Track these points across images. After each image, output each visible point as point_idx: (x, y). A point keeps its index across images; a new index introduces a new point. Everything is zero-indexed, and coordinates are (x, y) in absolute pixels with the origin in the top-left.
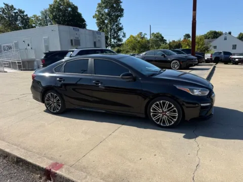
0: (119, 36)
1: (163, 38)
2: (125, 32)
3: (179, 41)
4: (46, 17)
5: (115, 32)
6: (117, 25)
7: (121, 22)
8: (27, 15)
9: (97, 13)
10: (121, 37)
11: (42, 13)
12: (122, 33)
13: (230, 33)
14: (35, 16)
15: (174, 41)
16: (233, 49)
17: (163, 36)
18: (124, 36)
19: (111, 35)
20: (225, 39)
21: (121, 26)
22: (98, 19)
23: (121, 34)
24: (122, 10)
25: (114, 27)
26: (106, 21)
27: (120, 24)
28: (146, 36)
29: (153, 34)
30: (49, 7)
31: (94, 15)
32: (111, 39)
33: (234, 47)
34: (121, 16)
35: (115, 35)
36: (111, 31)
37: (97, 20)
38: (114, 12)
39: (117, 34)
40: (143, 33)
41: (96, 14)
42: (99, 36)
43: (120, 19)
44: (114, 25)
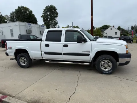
0: (56, 27)
2: (59, 25)
4: (13, 16)
5: (54, 25)
6: (54, 22)
7: (57, 20)
8: (2, 15)
9: (43, 14)
11: (11, 14)
12: (58, 26)
13: (114, 27)
14: (6, 15)
16: (115, 34)
19: (51, 27)
20: (111, 29)
21: (57, 22)
24: (57, 14)
26: (48, 19)
27: (56, 21)
30: (15, 10)
31: (42, 15)
34: (57, 16)
35: (54, 27)
36: (51, 25)
37: (43, 18)
38: (53, 14)
40: (70, 26)
43: (56, 19)
44: (53, 21)
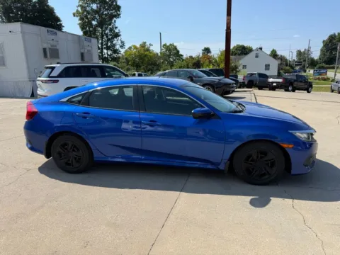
0: (114, 45)
1: (178, 52)
2: (123, 40)
3: (198, 57)
5: (109, 40)
6: (111, 30)
7: (117, 25)
9: (79, 9)
10: (118, 47)
12: (120, 42)
13: (261, 49)
15: (191, 57)
16: (266, 69)
17: (178, 49)
18: (122, 46)
19: (102, 43)
20: (257, 57)
21: (117, 31)
22: (81, 19)
23: (117, 42)
24: (118, 8)
25: (107, 31)
26: (94, 23)
27: (116, 28)
28: (151, 48)
29: (165, 45)
31: (75, 11)
32: (102, 49)
33: (267, 67)
34: (118, 16)
35: (109, 44)
36: (102, 38)
38: (107, 10)
39: (112, 42)
40: (148, 44)
41: (77, 11)
42: (89, 43)
43: (115, 21)
44: (106, 28)
